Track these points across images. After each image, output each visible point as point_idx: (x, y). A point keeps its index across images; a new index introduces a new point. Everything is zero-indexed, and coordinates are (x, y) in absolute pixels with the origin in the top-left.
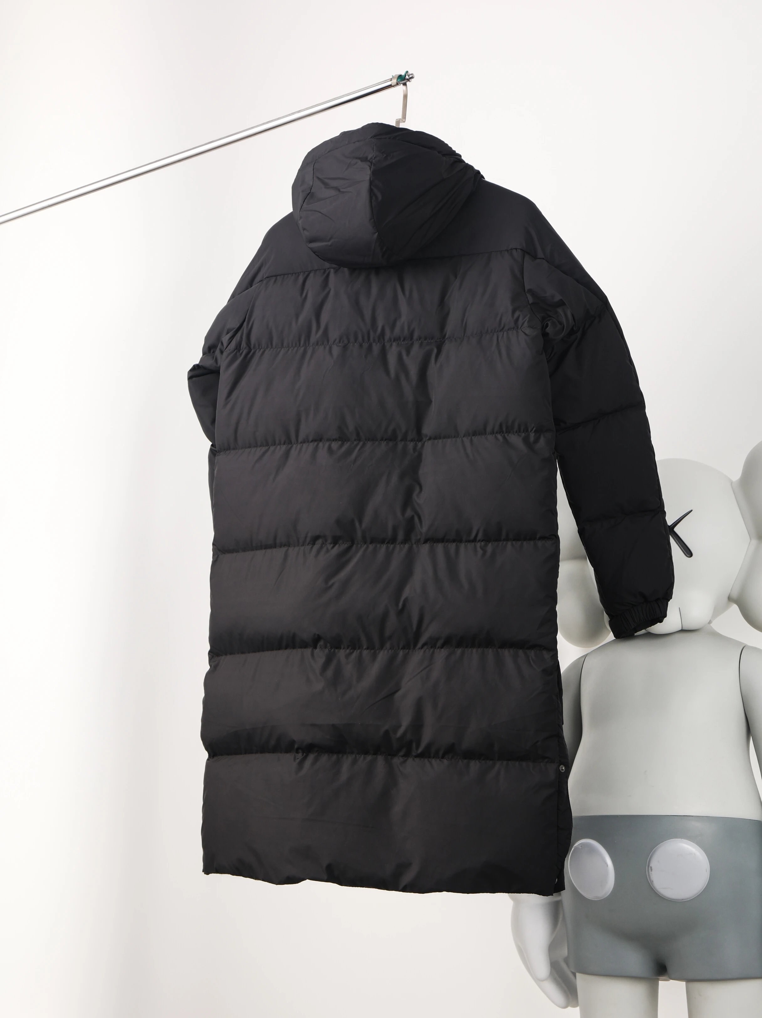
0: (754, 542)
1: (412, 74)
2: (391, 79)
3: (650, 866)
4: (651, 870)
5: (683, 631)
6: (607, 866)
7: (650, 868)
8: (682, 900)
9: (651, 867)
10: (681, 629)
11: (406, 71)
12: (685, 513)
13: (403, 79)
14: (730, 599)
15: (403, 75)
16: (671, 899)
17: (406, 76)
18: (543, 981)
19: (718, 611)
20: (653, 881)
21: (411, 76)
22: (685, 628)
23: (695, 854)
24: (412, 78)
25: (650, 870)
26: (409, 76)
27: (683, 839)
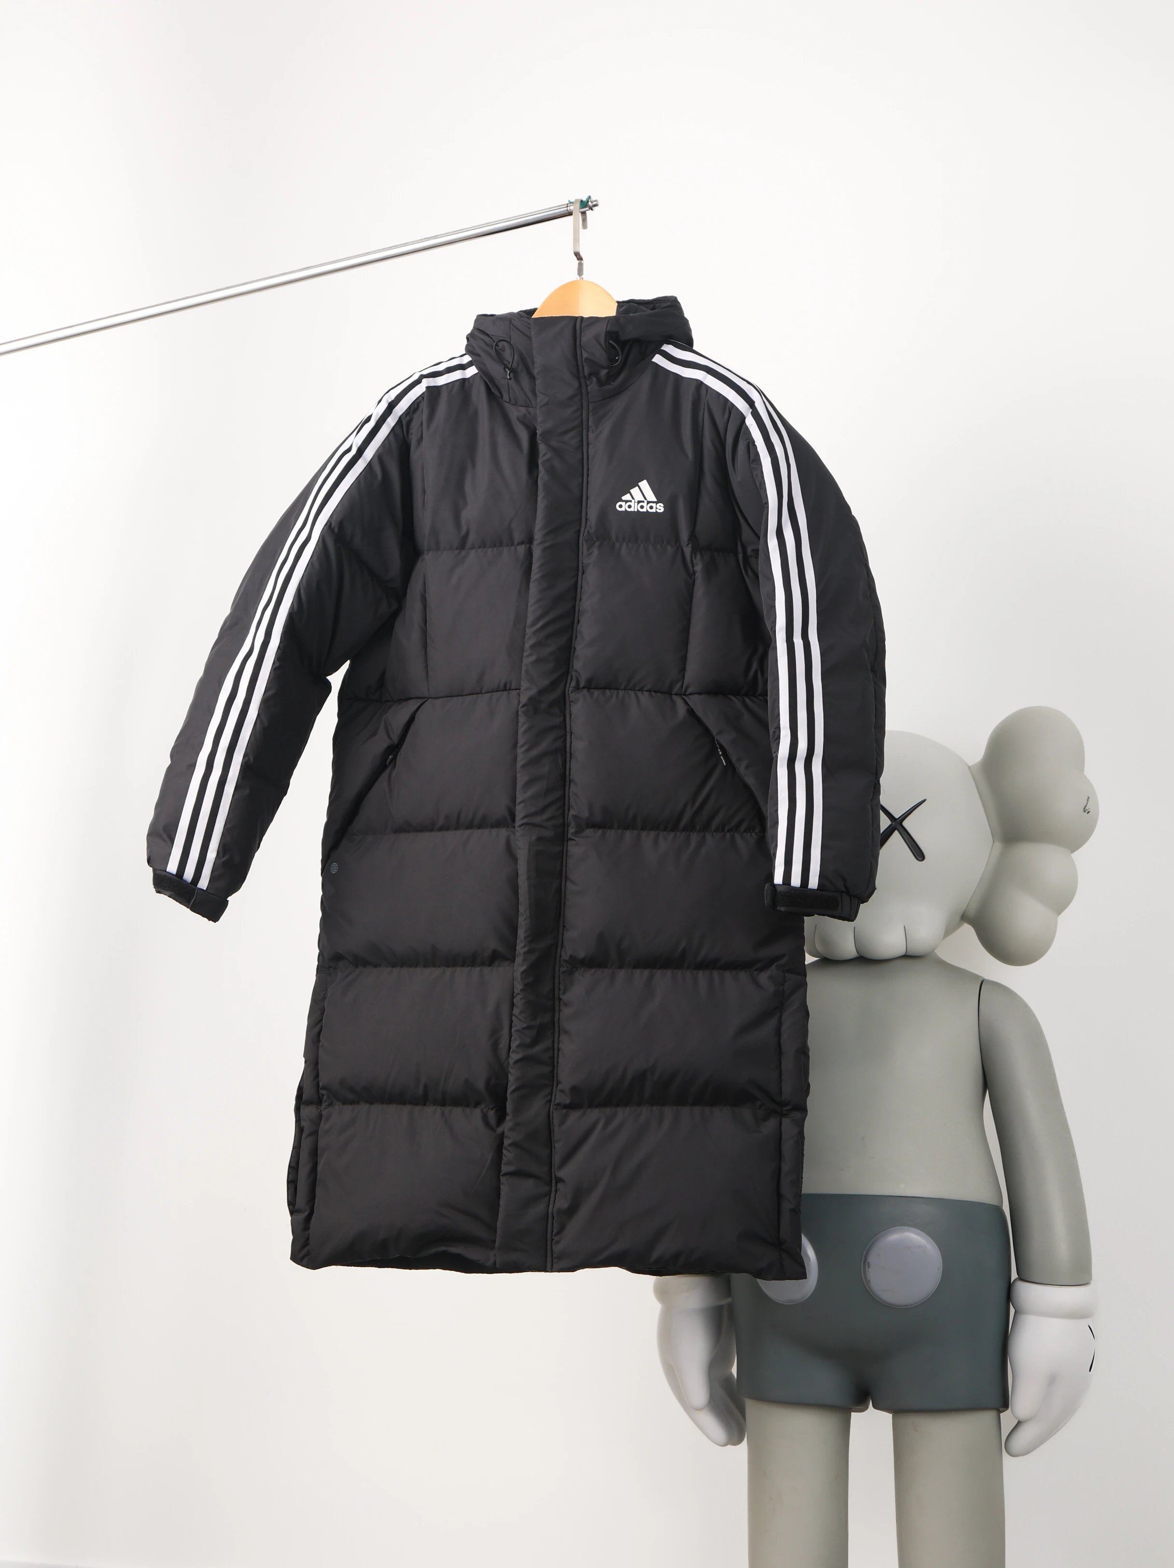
0: (998, 845)
1: (596, 201)
2: (568, 204)
3: (867, 1261)
4: (869, 1266)
5: (906, 957)
6: (810, 1260)
7: (867, 1263)
8: (906, 1306)
9: (869, 1263)
10: (904, 954)
11: (588, 195)
12: (916, 804)
13: (586, 205)
14: (965, 918)
15: (585, 201)
16: (890, 1304)
17: (588, 202)
18: (697, 1410)
19: (949, 931)
20: (869, 1281)
21: (594, 203)
22: (909, 953)
23: (925, 1247)
24: (596, 205)
25: (867, 1266)
26: (592, 203)
27: (910, 1228)
